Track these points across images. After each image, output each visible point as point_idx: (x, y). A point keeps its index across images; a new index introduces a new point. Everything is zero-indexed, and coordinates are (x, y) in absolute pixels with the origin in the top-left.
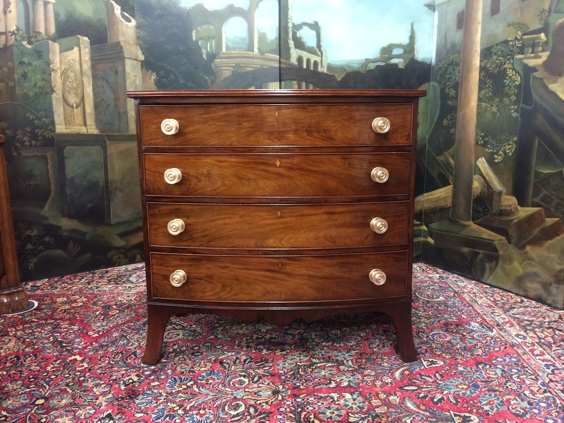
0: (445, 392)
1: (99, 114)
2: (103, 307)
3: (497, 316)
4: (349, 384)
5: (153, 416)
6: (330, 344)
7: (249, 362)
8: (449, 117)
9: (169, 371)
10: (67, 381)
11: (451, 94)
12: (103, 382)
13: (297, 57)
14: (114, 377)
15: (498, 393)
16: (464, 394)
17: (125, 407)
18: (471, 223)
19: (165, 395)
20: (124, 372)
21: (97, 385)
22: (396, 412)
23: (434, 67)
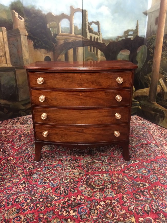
0: (138, 174)
1: (12, 58)
2: (19, 135)
3: (161, 140)
4: (106, 170)
5: (39, 182)
6: (100, 153)
7: (71, 161)
8: (150, 61)
9: (44, 164)
10: (9, 168)
11: (151, 51)
12: (21, 169)
13: (90, 36)
14: (25, 167)
15: (157, 174)
16: (145, 175)
17: (29, 179)
18: (155, 103)
19: (42, 174)
20: (28, 164)
21: (19, 170)
22: (121, 182)
23: (145, 39)
